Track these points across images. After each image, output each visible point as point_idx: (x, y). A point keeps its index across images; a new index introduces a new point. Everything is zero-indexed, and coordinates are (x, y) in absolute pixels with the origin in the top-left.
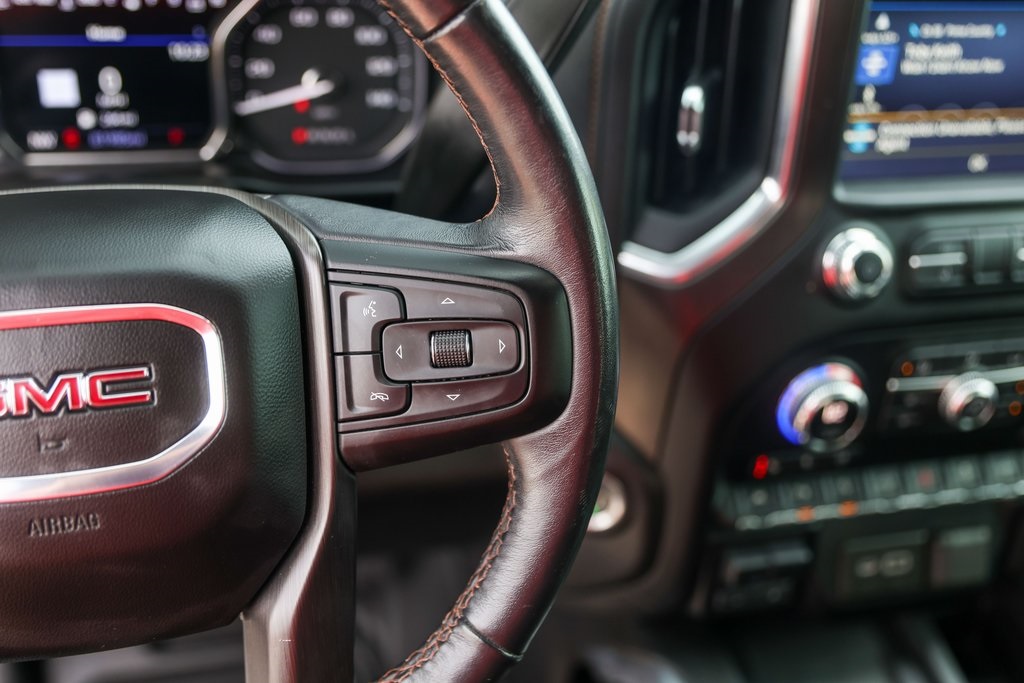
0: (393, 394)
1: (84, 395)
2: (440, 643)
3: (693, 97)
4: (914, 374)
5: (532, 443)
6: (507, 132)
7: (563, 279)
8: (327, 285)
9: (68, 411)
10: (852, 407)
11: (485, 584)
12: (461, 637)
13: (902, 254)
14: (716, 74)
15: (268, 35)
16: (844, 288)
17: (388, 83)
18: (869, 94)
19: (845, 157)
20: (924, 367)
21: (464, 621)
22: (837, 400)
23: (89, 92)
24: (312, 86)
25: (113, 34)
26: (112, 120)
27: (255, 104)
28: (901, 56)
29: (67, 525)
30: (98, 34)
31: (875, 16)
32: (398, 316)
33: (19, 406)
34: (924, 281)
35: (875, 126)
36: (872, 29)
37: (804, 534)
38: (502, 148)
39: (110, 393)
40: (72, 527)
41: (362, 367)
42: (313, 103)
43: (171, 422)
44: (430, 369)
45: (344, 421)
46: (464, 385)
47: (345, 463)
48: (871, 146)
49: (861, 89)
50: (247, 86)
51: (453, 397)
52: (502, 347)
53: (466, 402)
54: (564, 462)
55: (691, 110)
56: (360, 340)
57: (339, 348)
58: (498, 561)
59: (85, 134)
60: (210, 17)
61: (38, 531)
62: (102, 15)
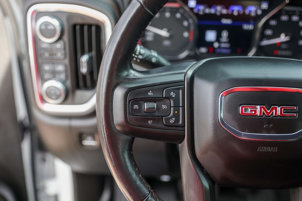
1: (278, 113)
9: (273, 116)
15: (273, 23)
23: (219, 38)
24: (283, 38)
25: (229, 21)
26: (223, 45)
27: (265, 42)
29: (268, 149)
30: (224, 21)
33: (260, 113)
40: (269, 149)
42: (282, 43)
43: (301, 124)
50: (263, 36)
59: (214, 49)
60: (258, 18)
61: (259, 149)
62: (226, 16)
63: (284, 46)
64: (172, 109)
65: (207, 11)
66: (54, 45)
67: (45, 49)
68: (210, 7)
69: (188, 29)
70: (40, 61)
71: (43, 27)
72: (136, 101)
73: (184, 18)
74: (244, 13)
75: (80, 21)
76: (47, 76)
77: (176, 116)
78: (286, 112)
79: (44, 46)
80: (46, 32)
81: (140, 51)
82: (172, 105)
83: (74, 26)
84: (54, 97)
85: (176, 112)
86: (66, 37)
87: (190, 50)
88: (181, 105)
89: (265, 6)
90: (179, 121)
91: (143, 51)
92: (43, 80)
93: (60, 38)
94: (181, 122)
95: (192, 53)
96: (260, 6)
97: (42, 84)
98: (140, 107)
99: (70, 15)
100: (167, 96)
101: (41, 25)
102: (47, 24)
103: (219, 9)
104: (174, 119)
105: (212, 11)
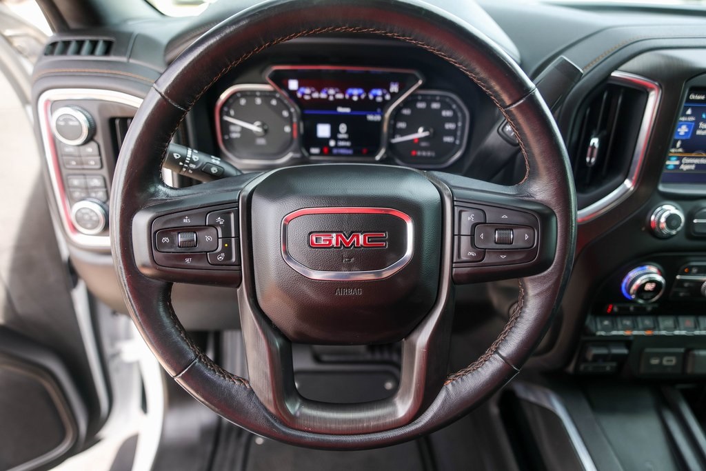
0: (478, 253)
1: (361, 242)
2: (485, 361)
3: (595, 141)
4: (689, 273)
5: (534, 280)
6: (536, 148)
7: (555, 211)
8: (453, 207)
9: (355, 247)
10: (658, 284)
11: (507, 338)
12: (495, 359)
13: (690, 217)
14: (605, 133)
15: (406, 112)
16: (661, 230)
17: (452, 133)
18: (679, 144)
19: (665, 171)
20: (695, 270)
21: (496, 352)
22: (651, 281)
23: (335, 132)
24: (421, 133)
25: (347, 110)
26: (341, 143)
27: (398, 139)
28: (697, 127)
29: (349, 292)
30: (341, 110)
31: (686, 108)
32: (483, 221)
33: (337, 243)
34: (698, 230)
35: (680, 159)
36: (684, 115)
37: (626, 342)
38: (533, 154)
39: (371, 242)
40: (351, 292)
41: (465, 241)
42: (421, 140)
43: (392, 256)
44: (494, 245)
45: (455, 263)
46: (507, 252)
47: (454, 281)
48: (677, 167)
49: (676, 141)
50: (394, 131)
51: (503, 257)
52: (527, 237)
53: (509, 259)
54: (548, 289)
55: (593, 147)
56: (465, 230)
57: (456, 233)
58: (513, 329)
59: (331, 149)
60: (385, 105)
61: (339, 293)
62: (343, 103)
63: (424, 144)
64: (220, 240)
65: (316, 95)
66: (82, 148)
67: (70, 155)
68: (319, 91)
69: (289, 121)
70: (65, 172)
71: (62, 123)
72: (165, 232)
73: (282, 105)
74: (367, 97)
75: (119, 114)
76: (77, 194)
77: (227, 251)
78: (372, 241)
79: (67, 150)
80: (67, 130)
81: (191, 158)
82: (220, 236)
83: (112, 121)
84: (89, 226)
85: (226, 245)
86: (99, 137)
87: (295, 151)
88: (233, 235)
89: (394, 88)
90: (230, 257)
91: (196, 158)
92: (73, 201)
93: (90, 138)
94: (234, 259)
95: (298, 155)
96: (388, 88)
97: (71, 207)
98: (172, 241)
99: (103, 105)
100: (212, 223)
101: (58, 120)
102: (67, 118)
103: (332, 93)
104: (223, 254)
105: (323, 95)
